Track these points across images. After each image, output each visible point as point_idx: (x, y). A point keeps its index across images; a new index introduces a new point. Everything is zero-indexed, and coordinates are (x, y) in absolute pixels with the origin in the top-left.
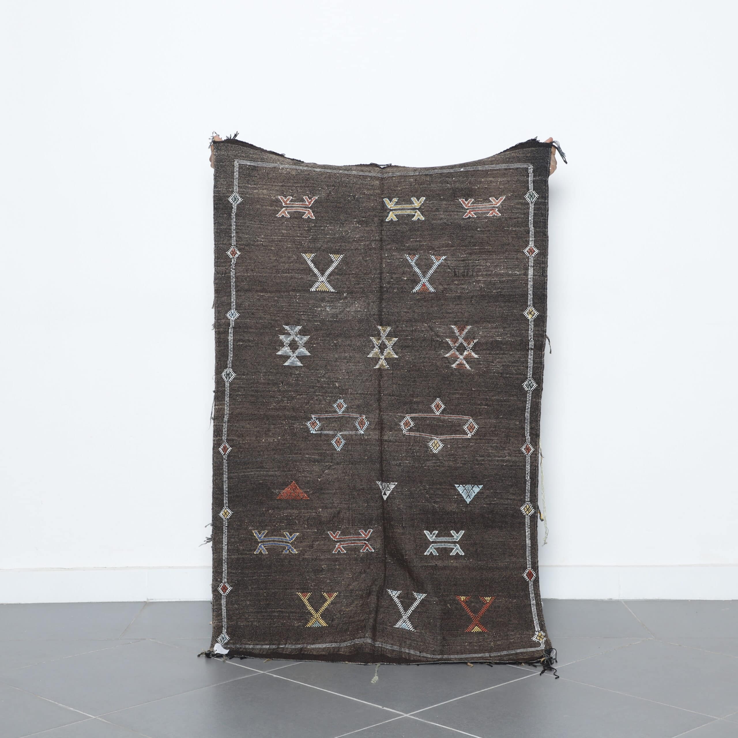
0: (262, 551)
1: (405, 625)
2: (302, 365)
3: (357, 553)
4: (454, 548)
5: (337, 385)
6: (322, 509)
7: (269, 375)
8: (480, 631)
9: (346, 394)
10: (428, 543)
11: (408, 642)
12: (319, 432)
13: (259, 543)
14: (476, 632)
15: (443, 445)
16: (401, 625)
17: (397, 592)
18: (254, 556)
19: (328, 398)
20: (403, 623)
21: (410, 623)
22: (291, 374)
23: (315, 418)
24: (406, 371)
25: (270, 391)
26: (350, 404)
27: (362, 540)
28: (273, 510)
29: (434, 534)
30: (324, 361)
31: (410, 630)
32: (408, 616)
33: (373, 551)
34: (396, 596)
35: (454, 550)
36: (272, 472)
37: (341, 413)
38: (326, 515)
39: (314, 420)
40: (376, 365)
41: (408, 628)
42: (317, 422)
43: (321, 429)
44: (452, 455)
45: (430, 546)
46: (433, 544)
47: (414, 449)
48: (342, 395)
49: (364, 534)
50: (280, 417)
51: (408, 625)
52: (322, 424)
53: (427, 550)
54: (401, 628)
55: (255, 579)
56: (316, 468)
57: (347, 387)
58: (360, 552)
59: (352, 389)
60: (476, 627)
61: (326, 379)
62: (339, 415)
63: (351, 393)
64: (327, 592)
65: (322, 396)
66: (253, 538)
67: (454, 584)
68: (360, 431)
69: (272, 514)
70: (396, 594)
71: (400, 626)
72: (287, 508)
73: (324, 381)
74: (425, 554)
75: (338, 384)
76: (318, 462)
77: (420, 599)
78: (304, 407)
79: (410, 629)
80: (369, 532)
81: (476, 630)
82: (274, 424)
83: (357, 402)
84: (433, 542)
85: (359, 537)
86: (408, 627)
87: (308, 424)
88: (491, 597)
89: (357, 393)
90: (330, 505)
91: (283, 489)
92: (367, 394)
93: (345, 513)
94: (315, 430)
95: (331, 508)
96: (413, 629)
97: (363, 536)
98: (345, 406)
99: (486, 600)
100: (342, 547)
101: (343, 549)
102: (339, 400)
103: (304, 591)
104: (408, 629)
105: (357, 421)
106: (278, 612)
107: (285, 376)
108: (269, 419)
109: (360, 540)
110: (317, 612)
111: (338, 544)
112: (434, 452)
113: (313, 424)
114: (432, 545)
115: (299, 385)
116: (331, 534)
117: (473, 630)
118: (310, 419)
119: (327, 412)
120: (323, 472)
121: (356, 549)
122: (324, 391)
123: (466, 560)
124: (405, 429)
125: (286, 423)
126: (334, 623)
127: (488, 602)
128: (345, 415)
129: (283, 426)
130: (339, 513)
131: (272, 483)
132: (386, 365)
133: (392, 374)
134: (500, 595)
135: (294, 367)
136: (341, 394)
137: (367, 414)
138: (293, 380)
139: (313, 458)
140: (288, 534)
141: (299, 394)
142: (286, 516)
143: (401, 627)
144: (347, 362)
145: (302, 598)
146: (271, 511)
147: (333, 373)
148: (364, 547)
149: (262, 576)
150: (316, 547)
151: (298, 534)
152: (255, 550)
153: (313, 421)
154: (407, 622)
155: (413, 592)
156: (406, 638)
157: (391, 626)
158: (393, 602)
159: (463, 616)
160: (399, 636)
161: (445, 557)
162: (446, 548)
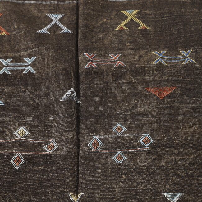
0: (185, 52)
1: (55, 16)
2: (163, 194)
3: (99, 54)
4: (8, 63)
5: (123, 176)
6: (133, 82)
7: (198, 184)
9: (114, 169)
10: (33, 65)
11: (52, 8)
12: (139, 135)
13: (189, 57)
15: (13, 133)
18: (192, 48)
19: (132, 164)
20: (57, 17)
21: (51, 18)
22: (174, 185)
23: (146, 147)
24: (50, 193)
25: (195, 169)
26: (109, 160)
27: (95, 61)
28: (179, 79)
29: (27, 71)
30: (139, 199)
32: (53, 21)
33: (85, 54)
34: (64, 30)
35: (8, 62)
36: (183, 106)
37: (118, 152)
38: (128, 78)
39: (146, 145)
40: (82, 197)
41: (52, 15)
42: (143, 143)
43: (138, 138)
44: (5, 126)
45: (31, 63)
47: (44, 129)
48: (117, 167)
49: (93, 65)
50: (181, 146)
51: (53, 17)
52: (138, 141)
53: (33, 60)
55: (189, 34)
56: (140, 110)
57: (113, 175)
58: (97, 54)
59: (107, 173)
61: (135, 181)
62: (120, 151)
63: (108, 169)
64: (124, 30)
65: (140, 166)
66: (195, 59)
67: (11, 41)
68: (97, 138)
69: (180, 76)
72: (166, 81)
73: (138, 179)
74: (36, 57)
75: (123, 178)
76: (138, 115)
77: (43, 30)
78: (157, 156)
80: (88, 66)
82: (188, 140)
83: (101, 162)
84: (28, 65)
85: (97, 63)
87: (152, 141)
89: (102, 169)
90: (124, 85)
91: (170, 93)
92: (91, 169)
93: (110, 79)
94: (144, 136)
95: (124, 83)
96: (49, 15)
97: (93, 64)
98: (114, 158)
100: (113, 58)
101: (111, 56)
102: (121, 163)
103: (144, 30)
105: (100, 146)
106: (165, 17)
107: (181, 183)
108: (193, 145)
109: (97, 61)
110: (131, 19)
111: (116, 60)
112: (23, 127)
113: (147, 141)
115: (165, 175)
116: (123, 65)
118: (151, 146)
119: (134, 153)
120: (133, 107)
121: (100, 56)
122: (138, 170)
124: (53, 143)
125: (175, 141)
126: (115, 13)
128: (114, 151)
129: (177, 138)
130: (116, 80)
131: (182, 98)
132: (71, 196)
133: (64, 189)
135: (172, 192)
136: (119, 168)
137: (90, 152)
138: (172, 179)
139: (144, 117)
140: (162, 63)
141: (164, 166)
142: (166, 75)
143: (59, 15)
144: (113, 198)
145: (145, 26)
146: (181, 78)
147: (128, 187)
148: (93, 57)
149: (183, 37)
150: (136, 56)
151: (153, 63)
152: (192, 52)
153: (147, 143)
155: (49, 33)
156: (54, 10)
157: (67, 14)
158: (67, 26)
159: (4, 23)
160: (60, 10)
161: (17, 58)
162: (16, 63)
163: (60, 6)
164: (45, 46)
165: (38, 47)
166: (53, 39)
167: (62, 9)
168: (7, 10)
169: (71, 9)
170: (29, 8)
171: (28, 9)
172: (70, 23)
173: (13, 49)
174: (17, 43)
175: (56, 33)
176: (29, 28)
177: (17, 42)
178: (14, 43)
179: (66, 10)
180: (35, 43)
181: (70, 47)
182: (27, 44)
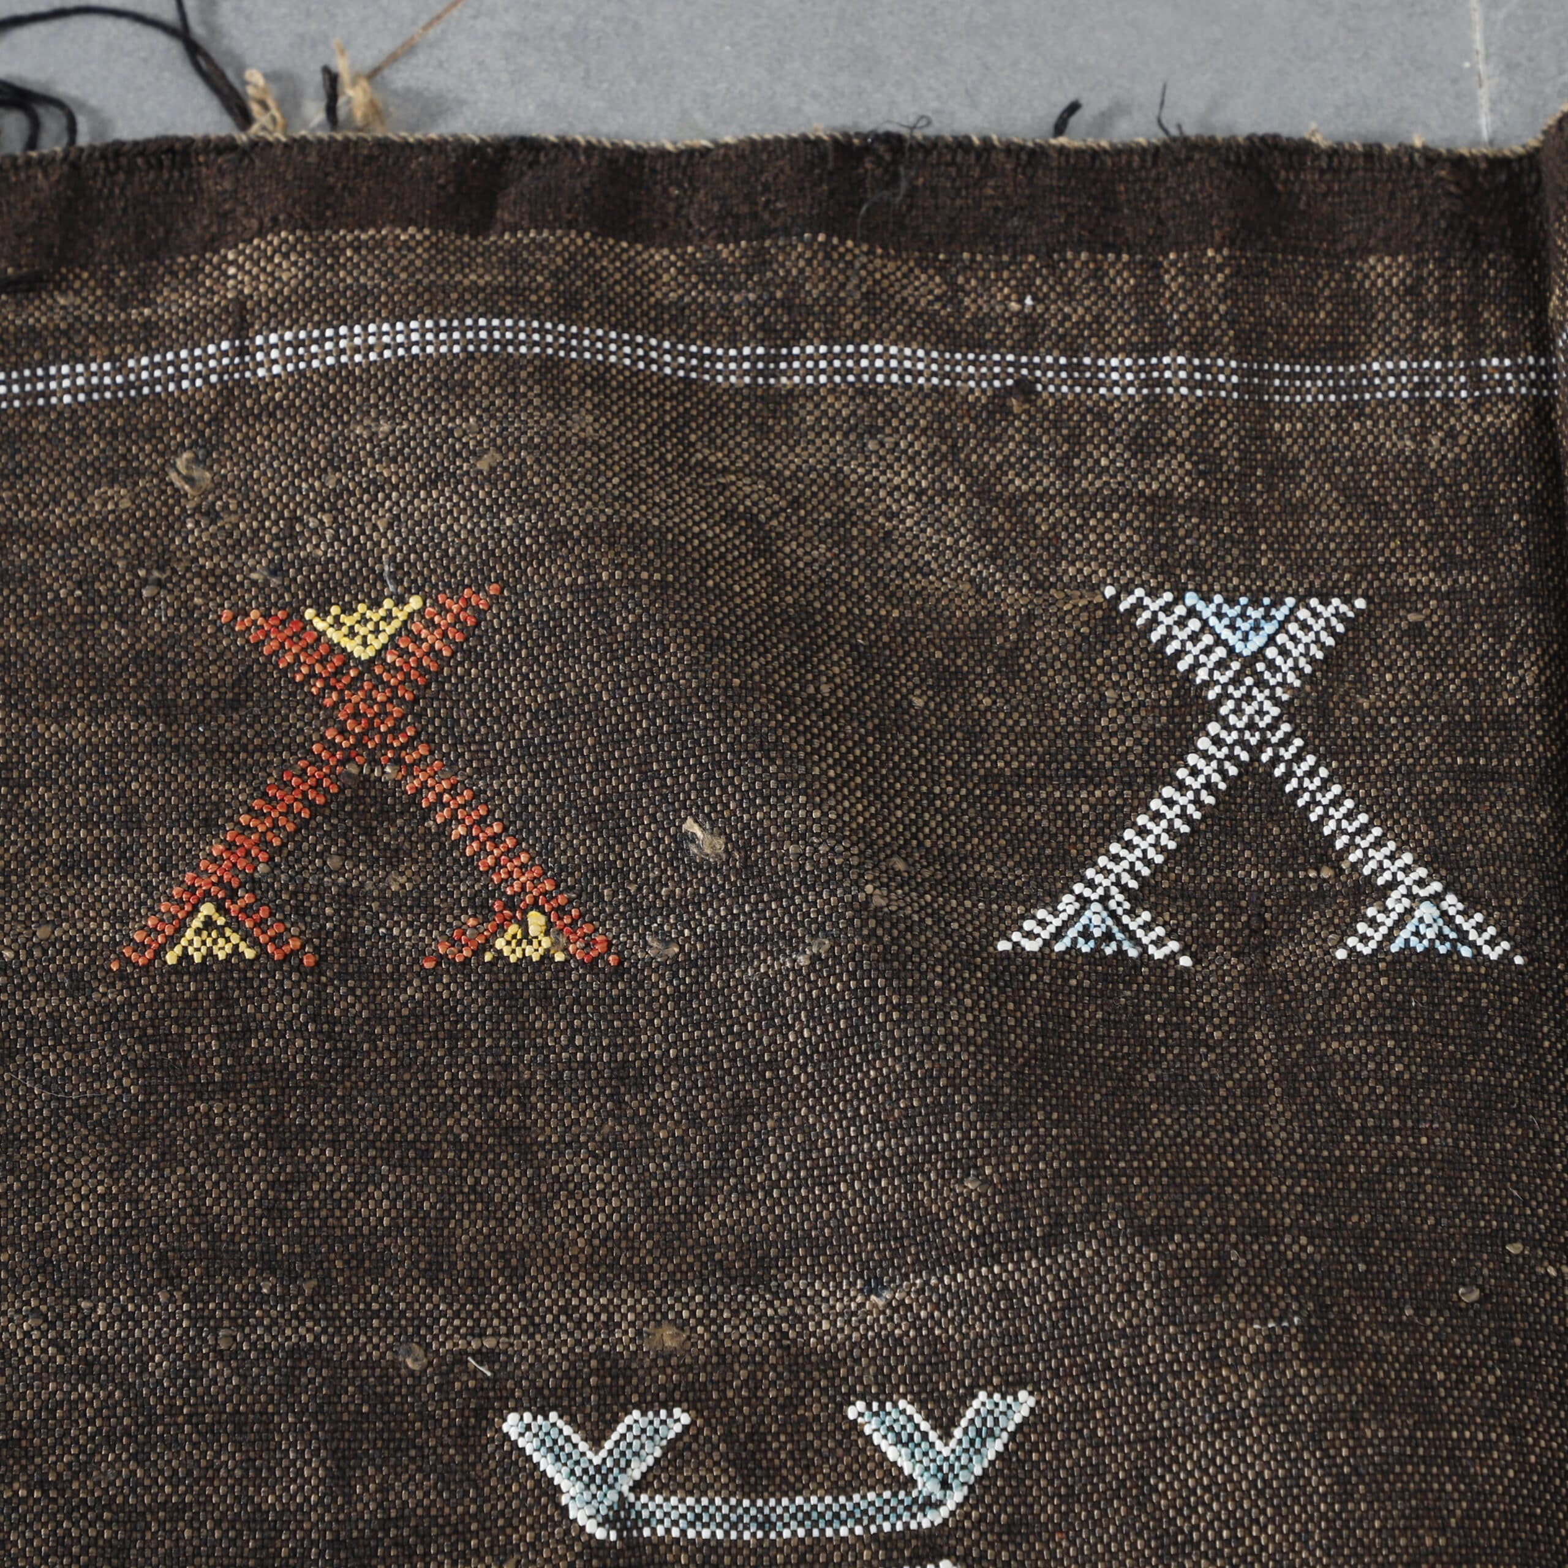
1: (1233, 639)
4: (638, 1487)
8: (323, 613)
14: (376, 604)
16: (1282, 627)
17: (1390, 937)
20: (1259, 654)
21: (1182, 666)
31: (1168, 597)
32: (1213, 728)
34: (1396, 902)
35: (637, 1471)
41: (1192, 612)
45: (958, 1495)
46: (929, 1520)
51: (1207, 639)
53: (995, 1447)
54: (1277, 603)
60: (366, 654)
67: (640, 1084)
70: (1400, 923)
71: (1291, 616)
74: (1025, 1402)
77: (1084, 902)
79: (1167, 609)
81: (374, 615)
84: (927, 1549)
86: (1194, 624)
88: (171, 958)
96: (1139, 605)
99: (235, 924)
104: (1191, 598)
114: (944, 1512)
117: (401, 615)
123: (483, 1356)
127: (207, 909)
134: (51, 985)
143: (1280, 614)
154: (1222, 665)
155: (1185, 961)
156: (1204, 508)
157: (1402, 599)
158: (1425, 833)
159: (527, 751)
160: (1295, 510)
161: (753, 1383)
162: (751, 1489)
163: (1291, 448)
164: (1150, 1235)
165: (1052, 1240)
166: (1256, 1092)
167: (1330, 499)
168: (560, 537)
169: (1454, 501)
170: (854, 469)
171: (840, 482)
172: (1475, 776)
173: (689, 1214)
174: (738, 1118)
175: (1282, 958)
176: (889, 881)
177: (739, 1115)
178: (696, 1123)
179: (1377, 512)
180: (1000, 1154)
181: (1514, 1249)
182: (882, 1166)
